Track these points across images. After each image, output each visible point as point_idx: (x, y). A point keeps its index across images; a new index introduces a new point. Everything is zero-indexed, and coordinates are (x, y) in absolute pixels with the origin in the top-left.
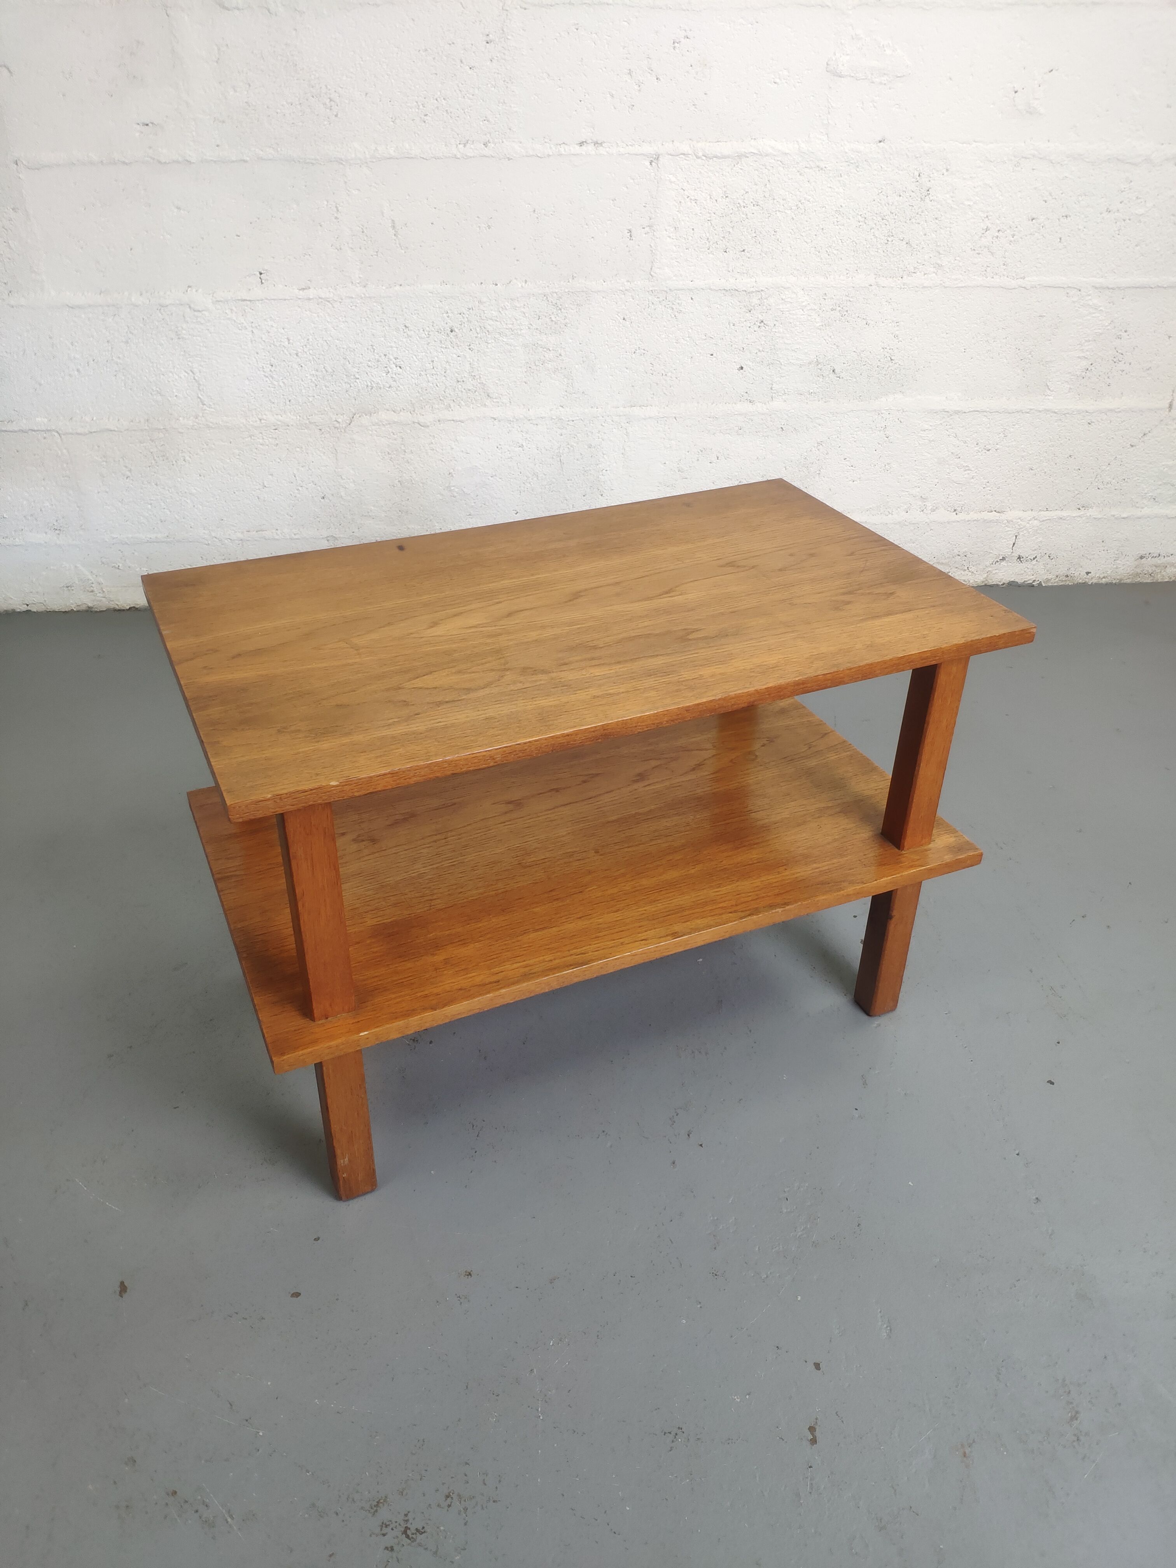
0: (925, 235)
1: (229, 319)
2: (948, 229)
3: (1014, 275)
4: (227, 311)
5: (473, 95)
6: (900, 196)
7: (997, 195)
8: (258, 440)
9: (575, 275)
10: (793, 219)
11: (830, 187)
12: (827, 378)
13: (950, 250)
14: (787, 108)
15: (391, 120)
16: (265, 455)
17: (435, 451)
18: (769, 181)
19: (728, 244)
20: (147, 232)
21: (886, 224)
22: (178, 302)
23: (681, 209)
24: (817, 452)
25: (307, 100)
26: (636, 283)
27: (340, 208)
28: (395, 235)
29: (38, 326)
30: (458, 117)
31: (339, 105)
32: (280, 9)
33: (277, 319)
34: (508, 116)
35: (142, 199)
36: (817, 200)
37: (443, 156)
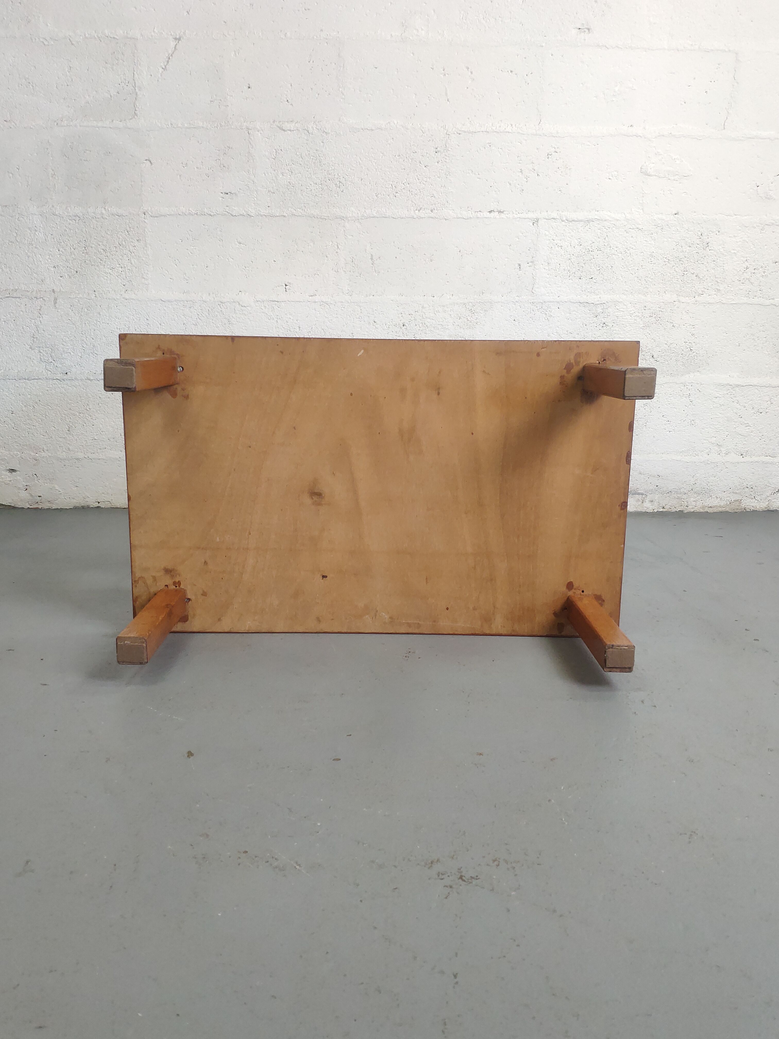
0: (708, 271)
1: (263, 312)
2: (722, 267)
3: (767, 297)
4: (262, 308)
5: (426, 182)
6: (690, 247)
7: (752, 247)
9: (484, 292)
10: (623, 259)
11: (646, 241)
12: (649, 362)
13: (724, 281)
14: (617, 193)
15: (375, 195)
18: (607, 236)
19: (581, 274)
20: (219, 256)
21: (682, 264)
22: (232, 300)
23: (552, 251)
24: (644, 410)
25: (326, 182)
26: (522, 297)
27: (339, 247)
28: (372, 264)
29: (140, 312)
30: (416, 194)
31: (345, 185)
32: (315, 131)
33: (293, 314)
34: (447, 194)
35: (218, 237)
36: (638, 248)
37: (405, 217)
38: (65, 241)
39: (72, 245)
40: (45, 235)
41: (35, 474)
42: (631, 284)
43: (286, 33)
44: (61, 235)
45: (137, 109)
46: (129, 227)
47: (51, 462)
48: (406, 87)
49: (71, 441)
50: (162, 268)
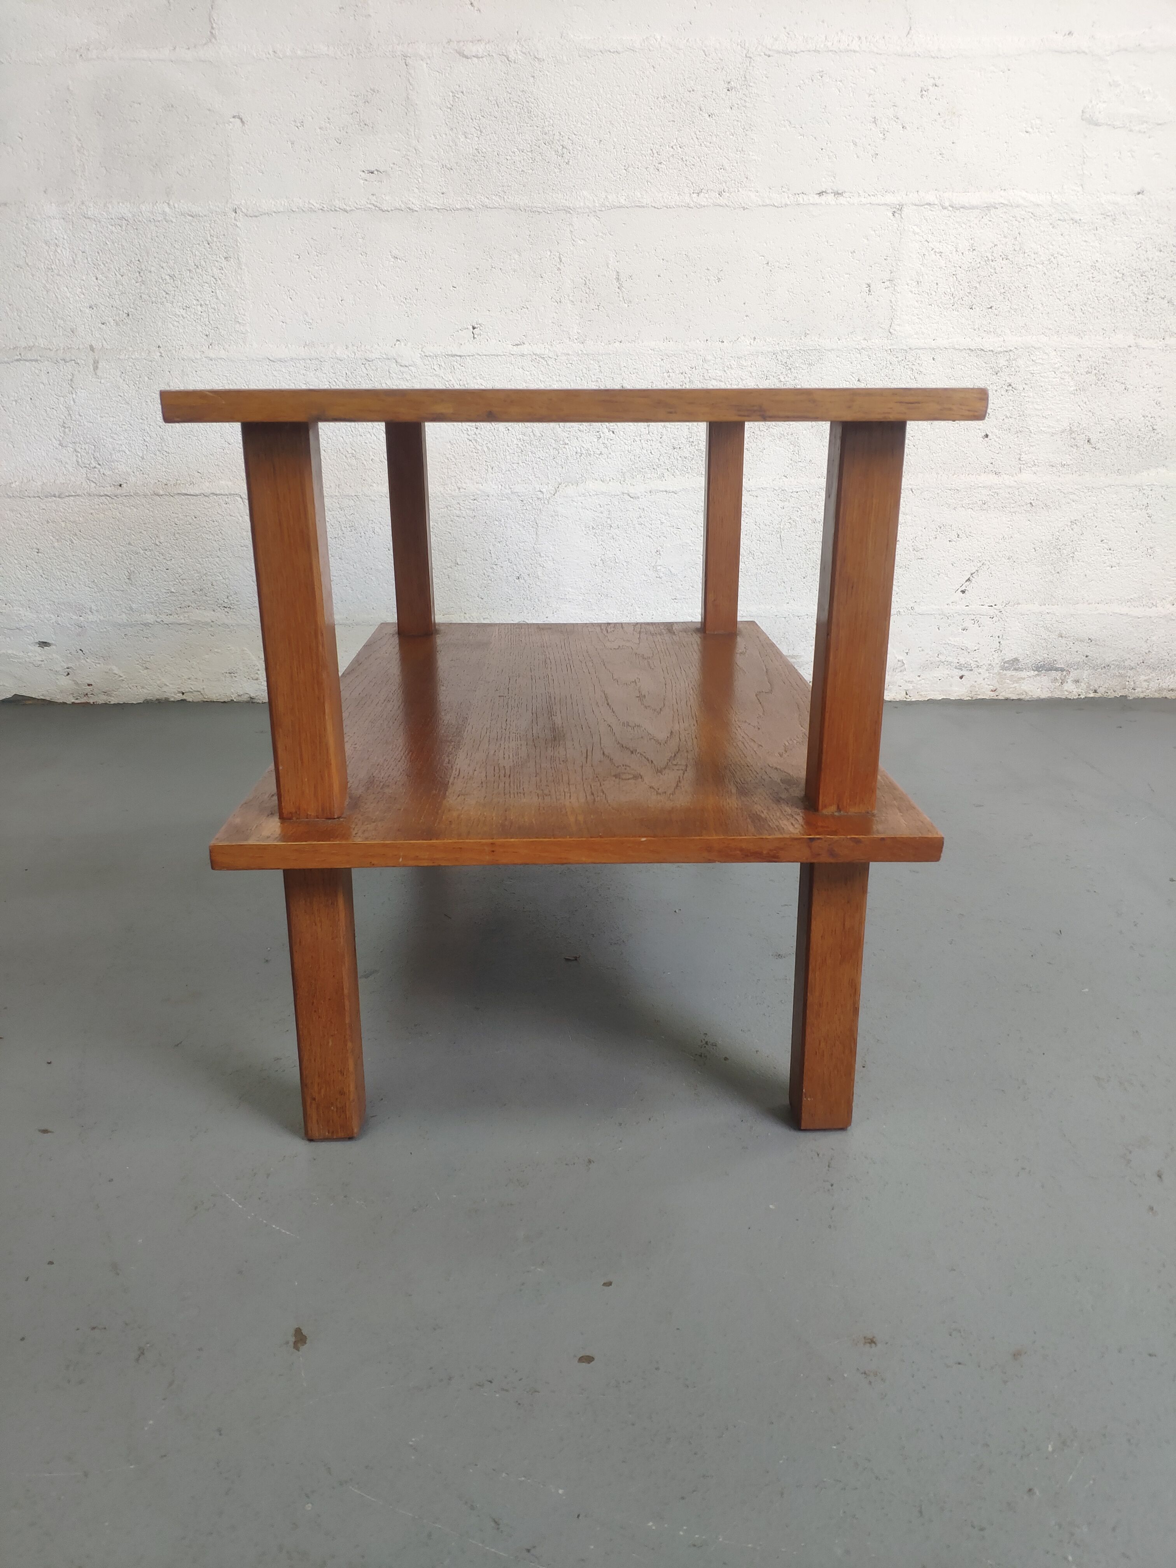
1: (436, 375)
4: (436, 368)
5: (710, 143)
6: (1161, 251)
8: (454, 511)
9: (808, 332)
10: (1045, 274)
11: (1086, 241)
12: (1082, 449)
14: (1039, 157)
15: (623, 168)
16: (461, 528)
17: (643, 526)
18: (1019, 234)
19: (973, 300)
20: (360, 282)
21: (1145, 281)
22: (384, 356)
23: (925, 262)
24: (1071, 532)
25: (539, 147)
26: (873, 341)
27: (563, 259)
28: (619, 288)
29: (235, 380)
30: (693, 165)
31: (571, 153)
32: (520, 57)
33: (487, 376)
34: (746, 164)
35: (359, 248)
36: (1071, 254)
37: (675, 205)
38: (107, 262)
39: (117, 268)
40: (72, 253)
41: (81, 650)
42: (1057, 317)
44: (98, 253)
45: (214, 25)
46: (211, 236)
47: (105, 630)
49: (134, 594)
50: (268, 305)
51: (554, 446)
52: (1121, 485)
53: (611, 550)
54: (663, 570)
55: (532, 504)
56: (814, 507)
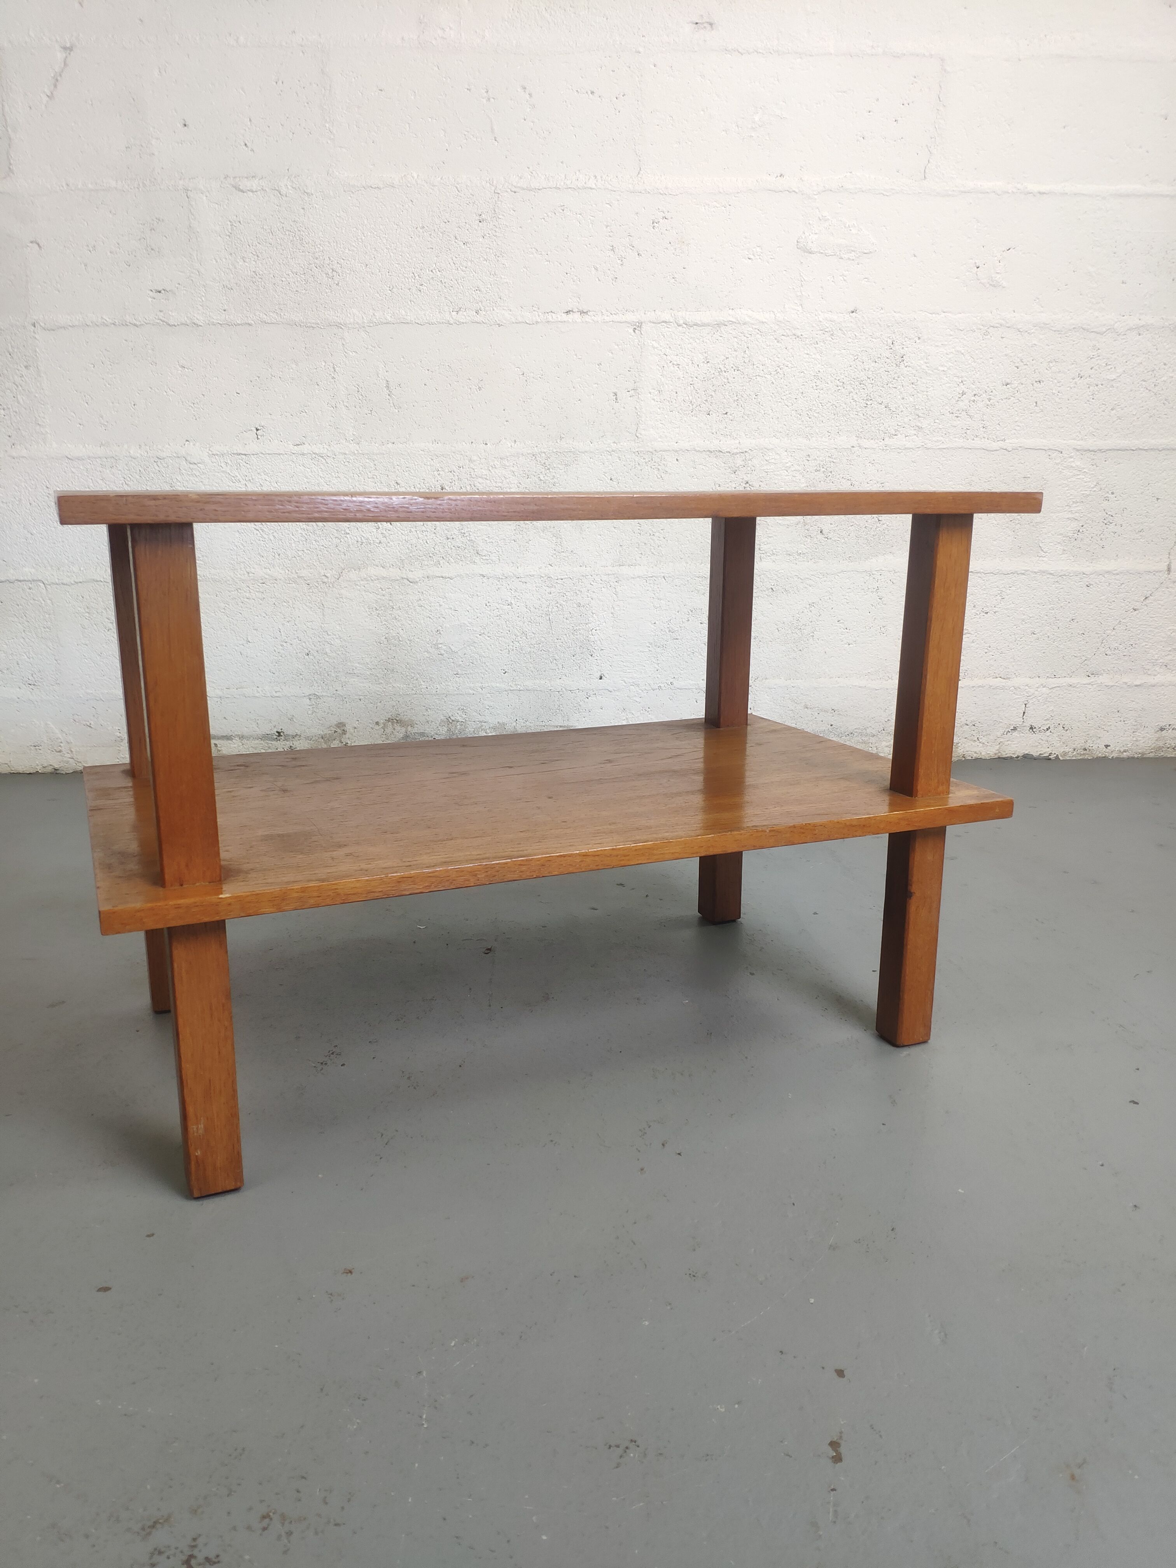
0: (903, 399)
1: (225, 473)
2: (925, 393)
3: (994, 437)
4: (224, 466)
5: (466, 267)
6: (876, 362)
7: (970, 362)
9: (563, 436)
10: (773, 383)
11: (807, 354)
12: (815, 539)
13: (929, 413)
14: (762, 281)
16: (251, 609)
17: (423, 608)
19: (710, 407)
20: (151, 388)
21: (864, 389)
22: (175, 455)
23: (664, 373)
24: (810, 614)
25: (311, 270)
26: (622, 444)
27: (337, 369)
28: (389, 395)
29: (36, 476)
30: (452, 287)
31: (340, 275)
32: (291, 191)
33: (271, 473)
34: (499, 287)
35: (149, 358)
36: (795, 365)
37: (437, 322)
42: (786, 421)
43: (238, 38)
45: (12, 162)
46: (13, 345)
48: (430, 120)
50: (66, 409)
51: (336, 535)
52: (853, 571)
53: (394, 629)
54: (444, 647)
55: (317, 587)
56: (578, 592)
